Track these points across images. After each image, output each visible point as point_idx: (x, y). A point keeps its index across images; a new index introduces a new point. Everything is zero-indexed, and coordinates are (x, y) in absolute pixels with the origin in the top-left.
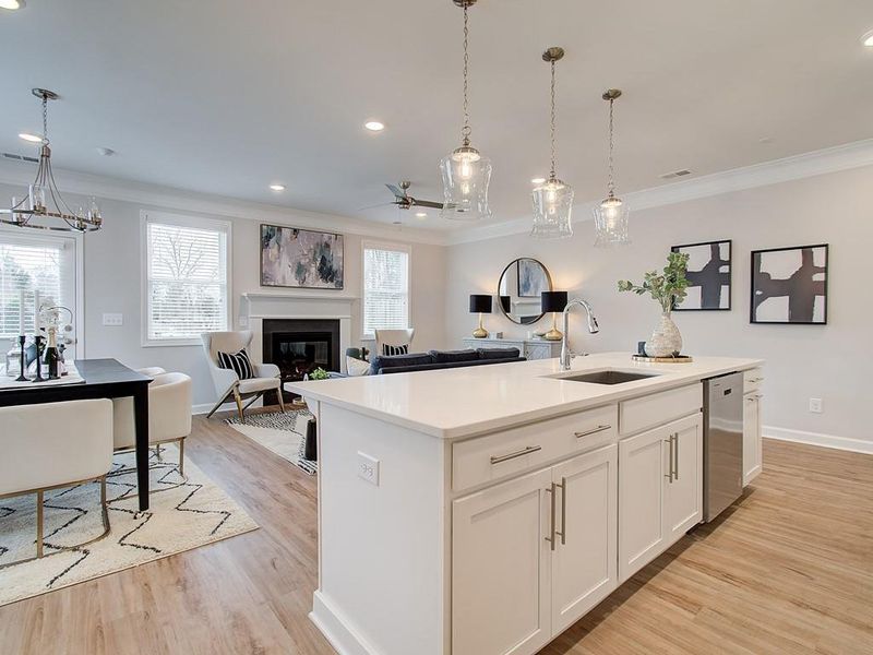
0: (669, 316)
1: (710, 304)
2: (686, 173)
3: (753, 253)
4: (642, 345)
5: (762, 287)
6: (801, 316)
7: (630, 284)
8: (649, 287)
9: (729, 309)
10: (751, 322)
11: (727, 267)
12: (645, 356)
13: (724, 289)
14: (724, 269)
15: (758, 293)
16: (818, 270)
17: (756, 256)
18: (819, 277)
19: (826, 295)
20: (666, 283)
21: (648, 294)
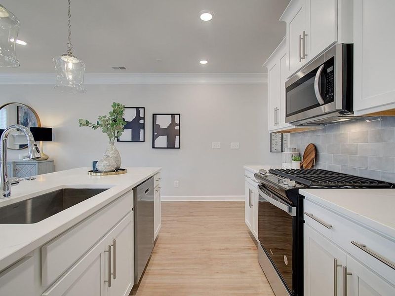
0: (113, 144)
2: (124, 68)
3: (153, 115)
4: (95, 163)
5: (157, 131)
7: (87, 122)
8: (101, 125)
9: (144, 141)
10: (153, 147)
11: (143, 120)
12: (97, 171)
13: (142, 131)
14: (141, 121)
15: (156, 134)
16: (177, 125)
17: (154, 115)
18: (177, 128)
19: (179, 136)
20: (111, 122)
21: (100, 129)
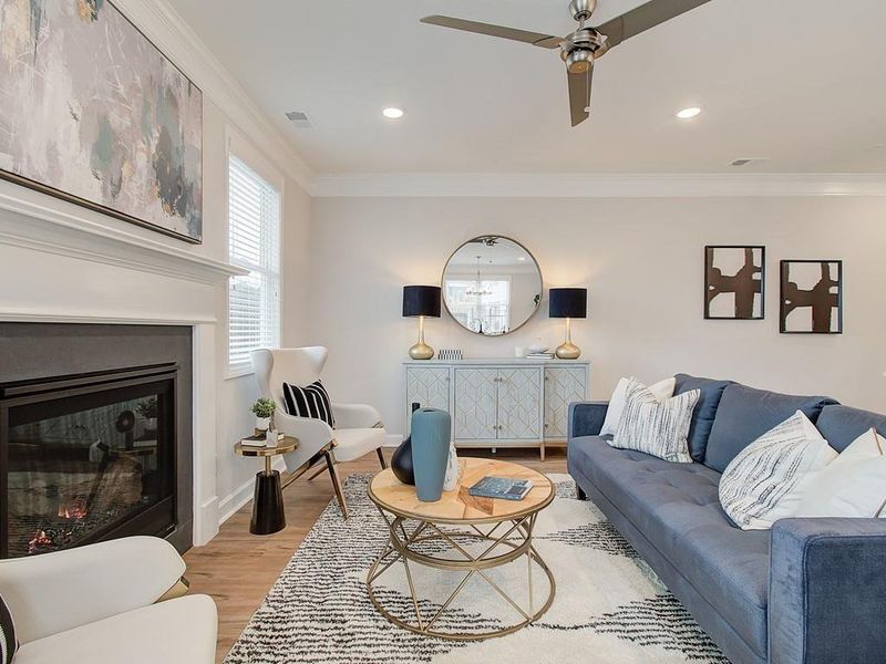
1: (744, 312)
3: (781, 262)
5: (790, 297)
6: (821, 326)
9: (762, 318)
10: (782, 331)
11: (761, 274)
13: (758, 297)
14: (757, 276)
15: (788, 302)
16: (833, 283)
17: (784, 265)
18: (834, 290)
19: (839, 306)
